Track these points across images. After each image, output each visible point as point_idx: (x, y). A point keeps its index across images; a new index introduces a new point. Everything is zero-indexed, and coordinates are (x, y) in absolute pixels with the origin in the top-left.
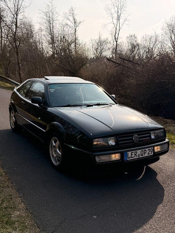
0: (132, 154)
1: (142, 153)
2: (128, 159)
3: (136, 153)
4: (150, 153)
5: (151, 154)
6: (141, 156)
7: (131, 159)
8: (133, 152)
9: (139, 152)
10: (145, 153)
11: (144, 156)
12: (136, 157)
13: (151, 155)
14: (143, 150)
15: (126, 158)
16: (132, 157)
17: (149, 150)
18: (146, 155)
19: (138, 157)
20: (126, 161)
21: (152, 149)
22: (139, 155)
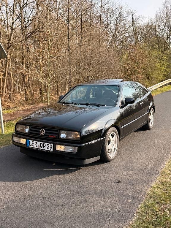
0: (33, 143)
1: (41, 145)
2: (30, 146)
3: (36, 143)
4: (49, 148)
5: (51, 149)
6: (40, 148)
8: (34, 142)
9: (39, 143)
10: (44, 146)
11: (43, 149)
12: (36, 147)
13: (50, 150)
14: (43, 143)
15: (28, 145)
16: (32, 146)
17: (48, 145)
18: (45, 148)
19: (37, 148)
20: (28, 147)
21: (52, 145)
22: (39, 146)
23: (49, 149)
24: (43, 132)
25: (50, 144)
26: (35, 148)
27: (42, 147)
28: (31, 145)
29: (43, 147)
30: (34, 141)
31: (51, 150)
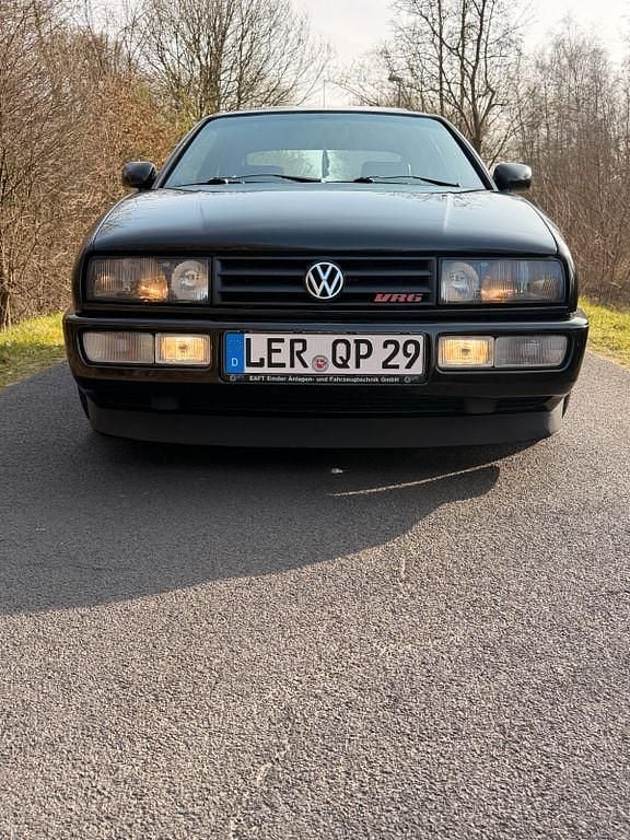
0: (275, 346)
1: (341, 353)
2: (248, 370)
3: (298, 346)
4: (401, 360)
5: (409, 366)
6: (332, 370)
7: (265, 370)
8: (282, 341)
10: (359, 357)
11: (352, 370)
12: (298, 368)
13: (402, 371)
14: (351, 339)
15: (233, 362)
16: (271, 365)
17: (391, 348)
18: (372, 367)
19: (310, 370)
20: (233, 378)
21: (416, 343)
22: (320, 362)
23: (397, 367)
24: (330, 281)
25: (402, 339)
26: (294, 375)
27: (345, 365)
28: (261, 364)
29: (352, 362)
30: (288, 338)
31: (411, 371)
